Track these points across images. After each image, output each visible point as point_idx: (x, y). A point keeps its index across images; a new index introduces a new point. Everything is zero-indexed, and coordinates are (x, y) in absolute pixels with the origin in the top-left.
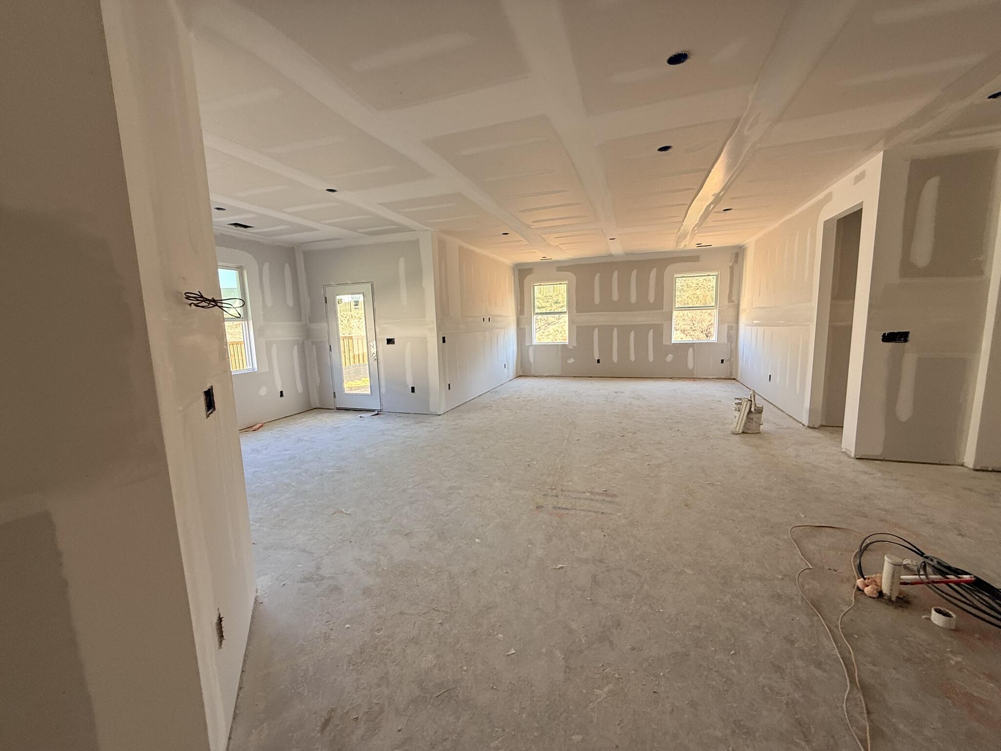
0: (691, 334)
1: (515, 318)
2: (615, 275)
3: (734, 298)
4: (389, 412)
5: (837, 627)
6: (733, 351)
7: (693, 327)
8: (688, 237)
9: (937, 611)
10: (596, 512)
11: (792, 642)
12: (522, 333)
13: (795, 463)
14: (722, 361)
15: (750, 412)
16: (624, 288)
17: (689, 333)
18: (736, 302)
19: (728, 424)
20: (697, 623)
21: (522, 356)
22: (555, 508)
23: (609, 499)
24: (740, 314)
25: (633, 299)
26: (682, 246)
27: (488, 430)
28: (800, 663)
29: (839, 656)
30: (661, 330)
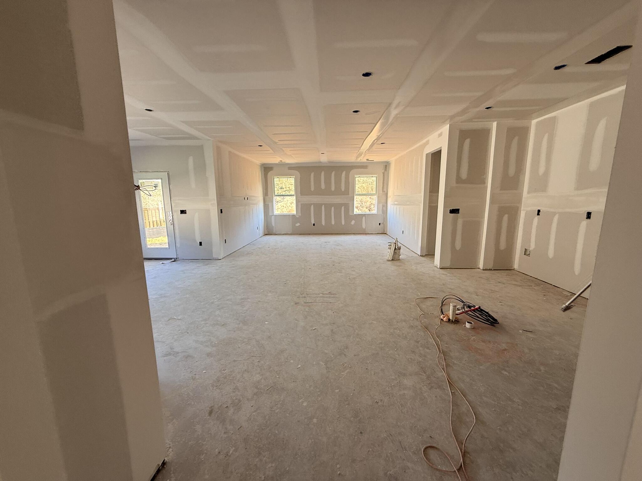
0: (361, 209)
1: (262, 198)
2: (323, 173)
3: (385, 190)
4: (183, 259)
5: (434, 334)
6: (385, 219)
7: (362, 205)
8: (363, 155)
9: (467, 322)
10: (327, 303)
11: (418, 342)
12: (267, 207)
13: (416, 272)
14: (380, 224)
15: (395, 249)
16: (328, 182)
17: (360, 208)
18: (386, 192)
19: (384, 256)
20: (381, 342)
21: (267, 221)
22: (305, 303)
23: (332, 296)
24: (388, 198)
25: (333, 189)
26: (359, 160)
27: (255, 266)
28: (421, 349)
29: (435, 343)
30: (348, 206)
